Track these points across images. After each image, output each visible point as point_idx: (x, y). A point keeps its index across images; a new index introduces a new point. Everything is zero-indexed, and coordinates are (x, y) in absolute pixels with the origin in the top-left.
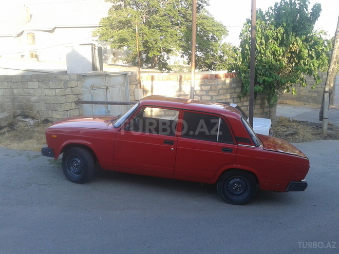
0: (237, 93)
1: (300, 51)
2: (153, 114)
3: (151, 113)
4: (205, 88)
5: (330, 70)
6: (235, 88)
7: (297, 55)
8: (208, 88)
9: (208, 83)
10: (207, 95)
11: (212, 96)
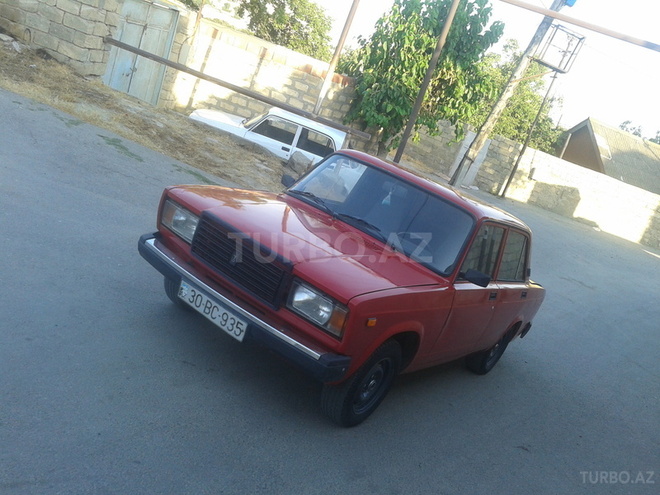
0: (342, 112)
1: (455, 84)
4: (300, 86)
5: (483, 128)
6: (342, 103)
7: (447, 87)
8: (304, 88)
10: (299, 98)
11: (305, 106)
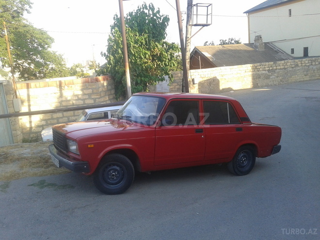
0: (112, 94)
2: (33, 125)
3: (31, 125)
4: (87, 92)
6: (110, 90)
7: (157, 58)
8: (90, 91)
9: (89, 87)
11: (95, 100)
